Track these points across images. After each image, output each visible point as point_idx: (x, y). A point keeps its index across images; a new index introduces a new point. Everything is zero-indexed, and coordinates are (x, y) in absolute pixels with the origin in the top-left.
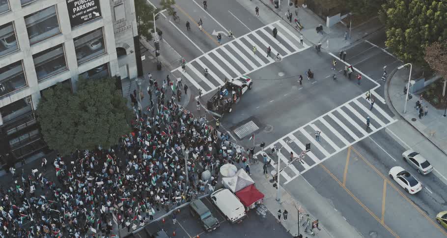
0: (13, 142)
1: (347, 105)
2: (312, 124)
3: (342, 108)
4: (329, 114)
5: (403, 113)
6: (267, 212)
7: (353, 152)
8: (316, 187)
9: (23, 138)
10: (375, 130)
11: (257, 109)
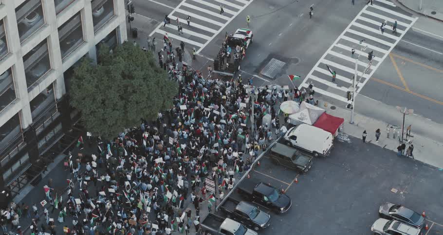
0: (42, 143)
1: (358, 17)
2: (337, 44)
3: (356, 21)
4: (348, 30)
5: (419, 9)
6: (349, 137)
7: (395, 58)
8: (381, 100)
9: (50, 136)
10: (403, 33)
11: (271, 45)
